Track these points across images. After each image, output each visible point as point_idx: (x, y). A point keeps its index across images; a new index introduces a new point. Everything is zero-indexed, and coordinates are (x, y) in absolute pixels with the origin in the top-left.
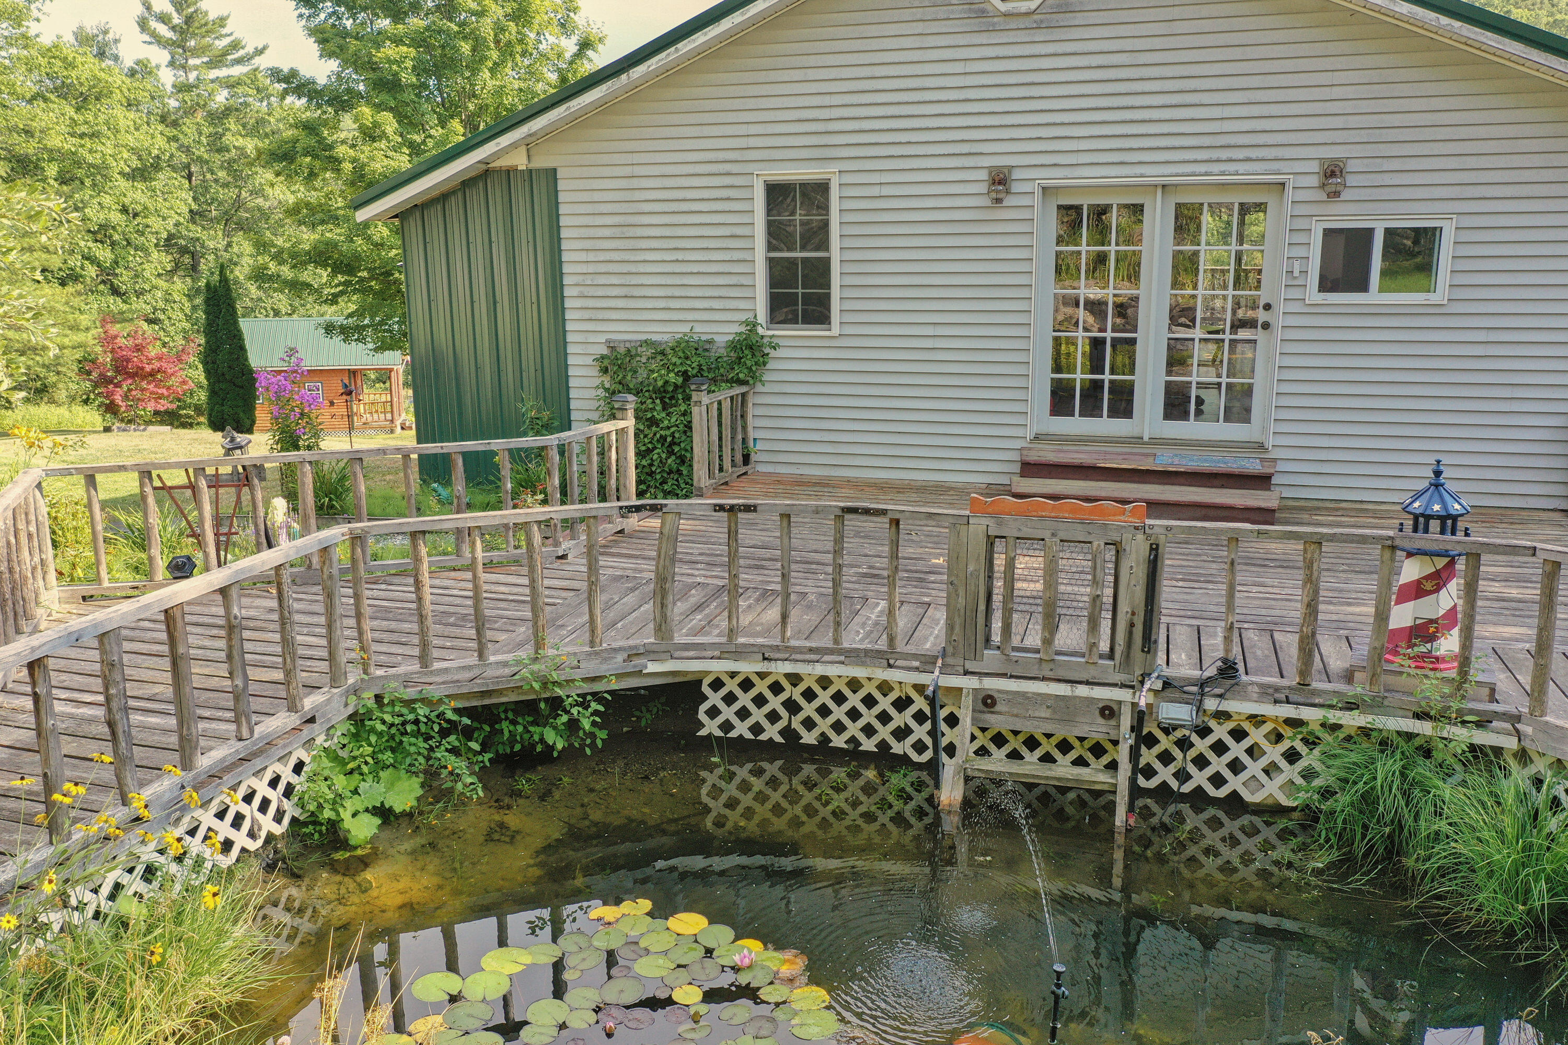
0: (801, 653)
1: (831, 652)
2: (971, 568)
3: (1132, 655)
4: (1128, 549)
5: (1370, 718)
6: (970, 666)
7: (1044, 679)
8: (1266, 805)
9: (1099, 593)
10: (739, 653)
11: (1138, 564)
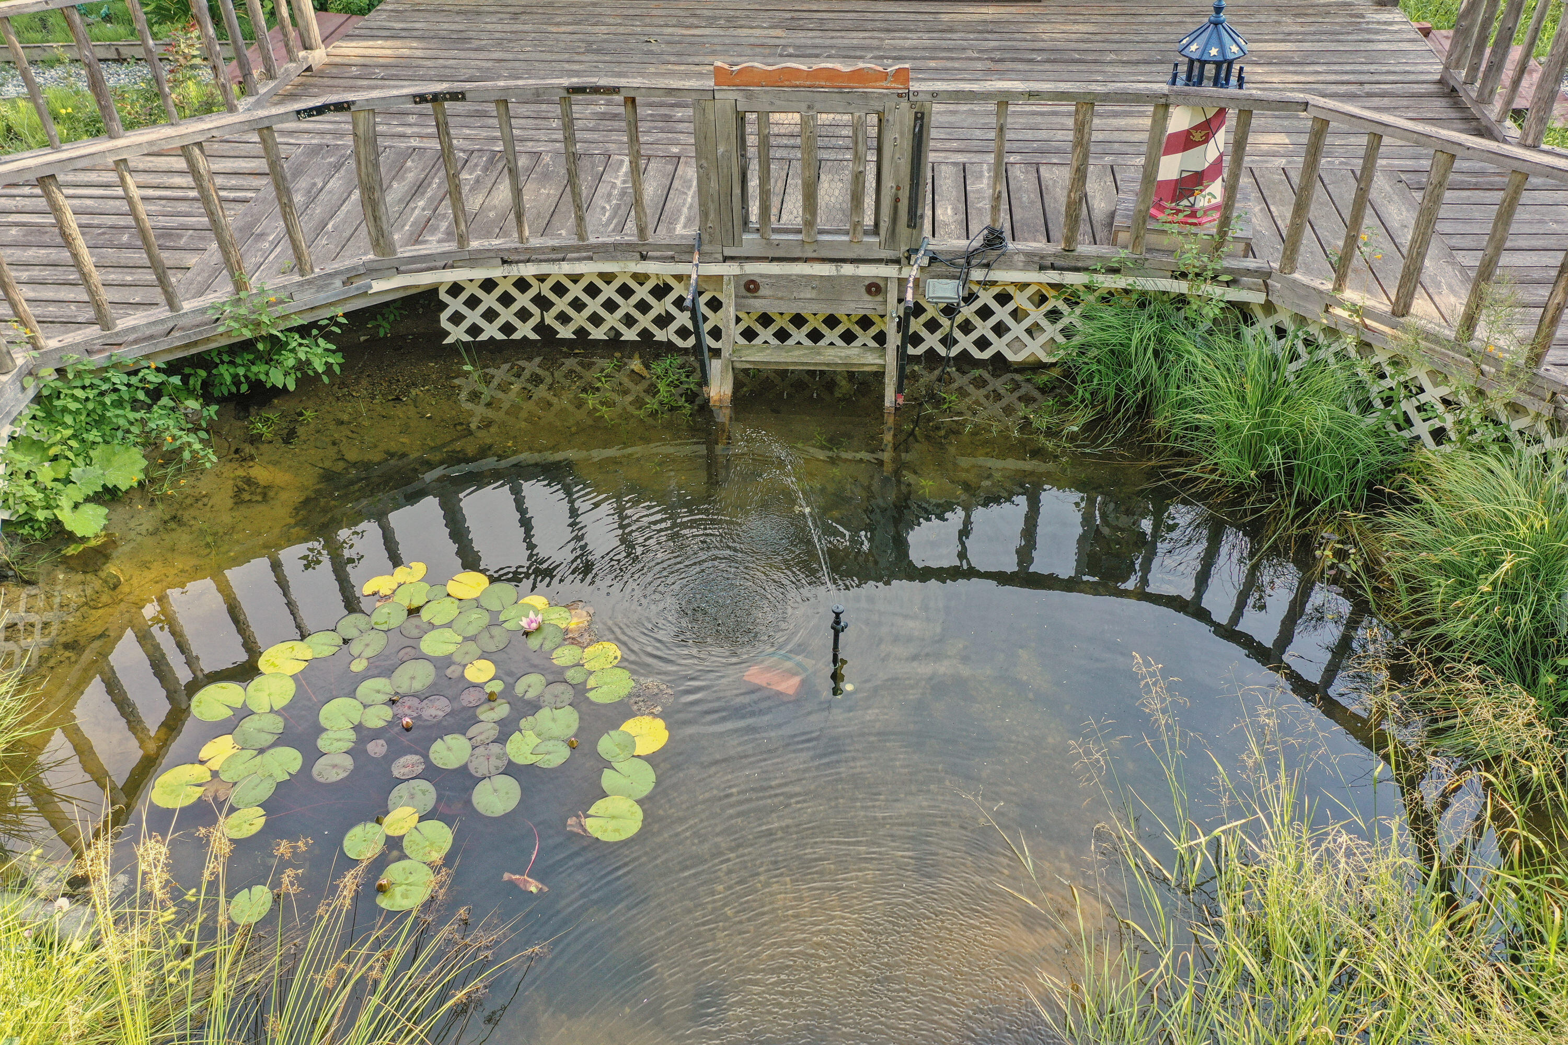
0: (544, 253)
1: (578, 249)
2: (721, 150)
3: (897, 231)
4: (891, 119)
5: (1131, 280)
6: (728, 252)
7: (806, 260)
8: (1029, 363)
9: (861, 169)
10: (474, 260)
11: (902, 134)
